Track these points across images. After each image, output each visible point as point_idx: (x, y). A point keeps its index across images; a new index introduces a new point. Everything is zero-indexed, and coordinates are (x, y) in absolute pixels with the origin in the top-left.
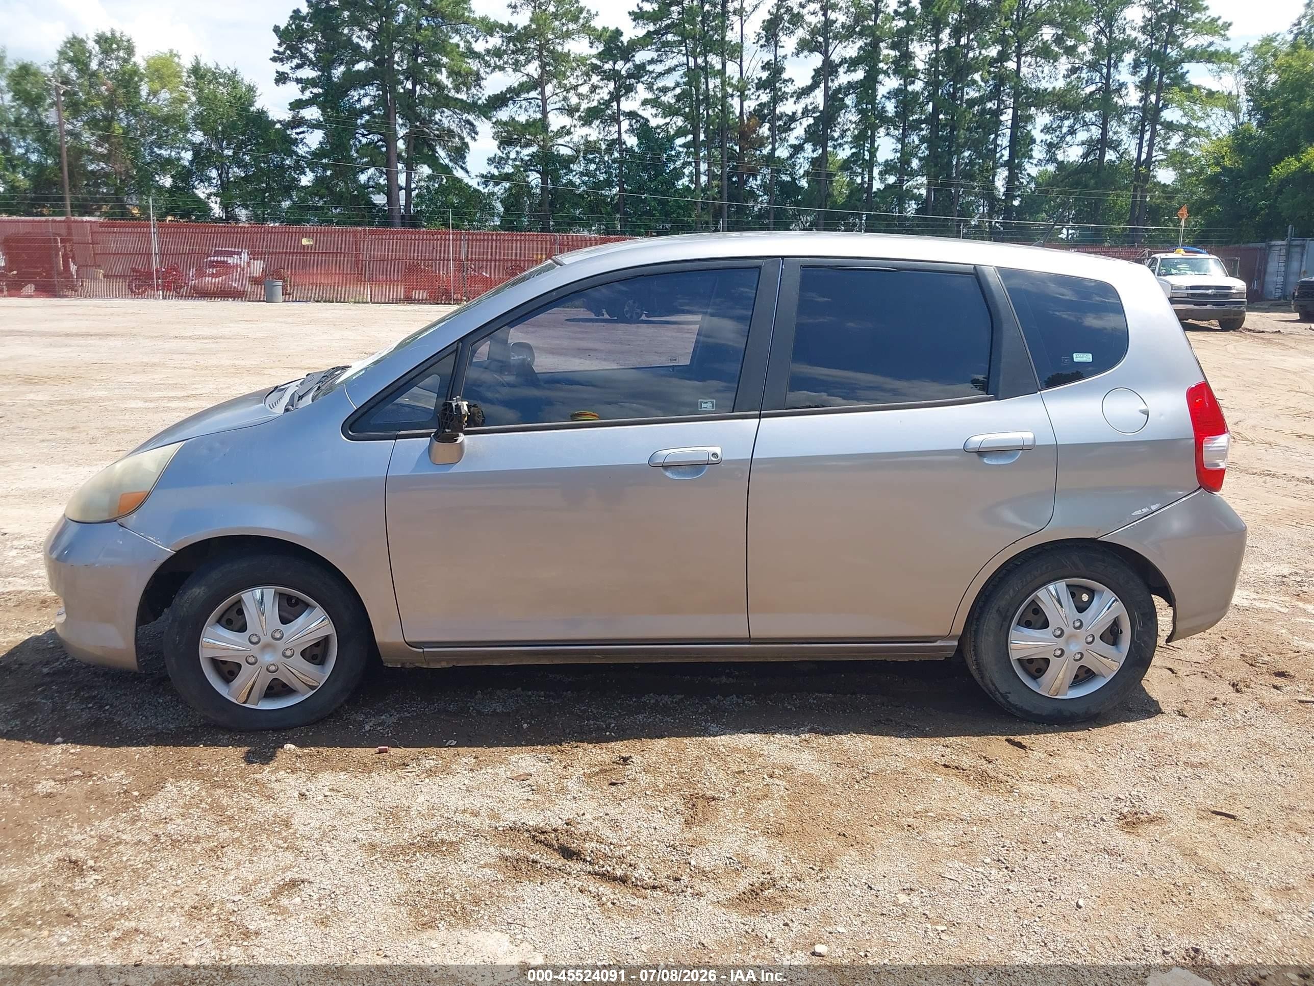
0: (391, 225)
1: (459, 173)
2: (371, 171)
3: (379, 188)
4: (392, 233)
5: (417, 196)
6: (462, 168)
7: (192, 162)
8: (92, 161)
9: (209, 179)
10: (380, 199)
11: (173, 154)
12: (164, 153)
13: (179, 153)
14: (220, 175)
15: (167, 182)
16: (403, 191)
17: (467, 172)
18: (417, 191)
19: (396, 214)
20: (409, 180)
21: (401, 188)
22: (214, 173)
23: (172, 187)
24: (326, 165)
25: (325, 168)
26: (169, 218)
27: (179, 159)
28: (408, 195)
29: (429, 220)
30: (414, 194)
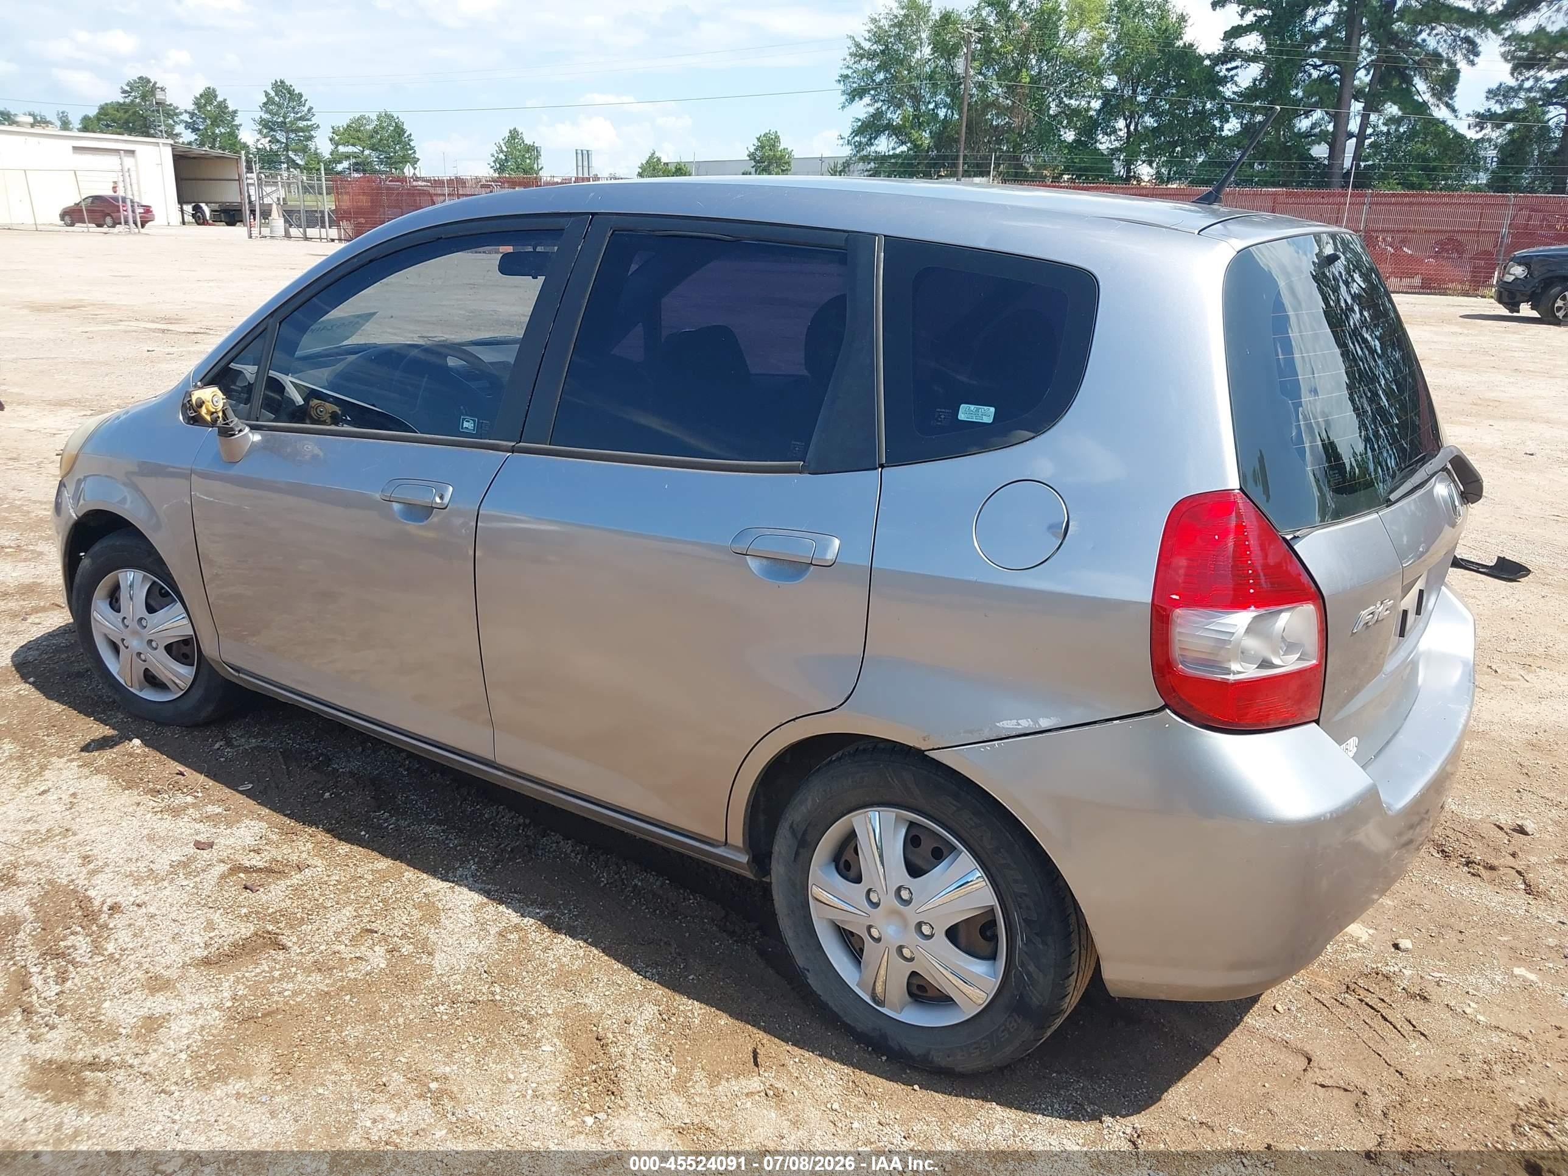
0: (1328, 185)
1: (1440, 113)
2: (1318, 114)
3: (1322, 137)
4: (1329, 195)
5: (1371, 145)
6: (1448, 105)
7: (1099, 112)
8: (998, 115)
9: (1114, 131)
10: (1320, 151)
11: (1083, 103)
12: (1073, 103)
13: (1089, 103)
14: (1128, 126)
15: (1069, 136)
16: (1354, 140)
17: (1454, 110)
18: (1373, 139)
19: (1336, 170)
20: (1365, 123)
21: (1351, 135)
22: (1121, 124)
23: (1075, 141)
24: (1257, 108)
25: (1254, 111)
26: (1066, 177)
27: (1088, 110)
28: (1360, 145)
29: (1383, 177)
30: (1368, 142)
